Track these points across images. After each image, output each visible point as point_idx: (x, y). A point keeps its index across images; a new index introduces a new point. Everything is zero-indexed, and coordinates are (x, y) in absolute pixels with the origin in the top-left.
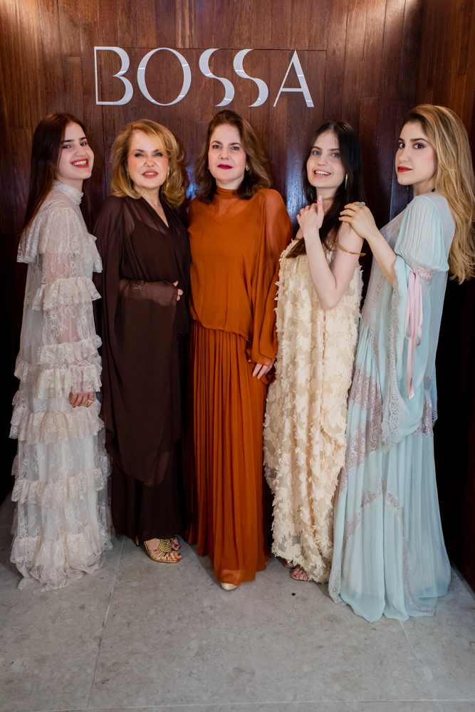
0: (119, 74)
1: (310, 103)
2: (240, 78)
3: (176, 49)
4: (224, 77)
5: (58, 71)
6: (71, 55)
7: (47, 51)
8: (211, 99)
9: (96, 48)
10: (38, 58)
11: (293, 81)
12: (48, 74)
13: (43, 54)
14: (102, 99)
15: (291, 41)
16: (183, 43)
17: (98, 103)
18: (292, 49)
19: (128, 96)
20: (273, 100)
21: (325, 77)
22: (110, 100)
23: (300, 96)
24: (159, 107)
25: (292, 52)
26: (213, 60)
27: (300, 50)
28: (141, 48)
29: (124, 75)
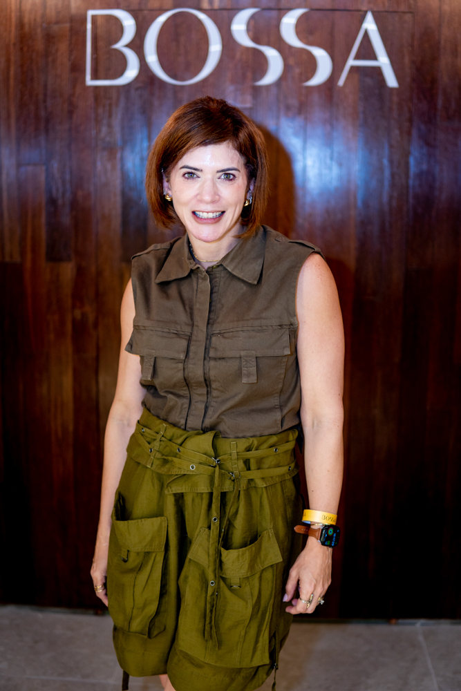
0: (120, 46)
1: (391, 81)
2: (290, 47)
3: (200, 9)
4: (269, 44)
5: (40, 45)
6: (57, 23)
7: (26, 20)
8: (249, 75)
9: (90, 13)
10: (13, 29)
11: (367, 51)
12: (25, 49)
13: (21, 25)
14: (95, 76)
16: (211, 2)
17: (89, 82)
18: (364, 9)
19: (131, 73)
20: (339, 77)
21: (412, 46)
22: (106, 78)
23: (378, 71)
24: (174, 86)
25: (366, 12)
26: (252, 23)
27: (375, 9)
28: (152, 10)
29: (128, 46)
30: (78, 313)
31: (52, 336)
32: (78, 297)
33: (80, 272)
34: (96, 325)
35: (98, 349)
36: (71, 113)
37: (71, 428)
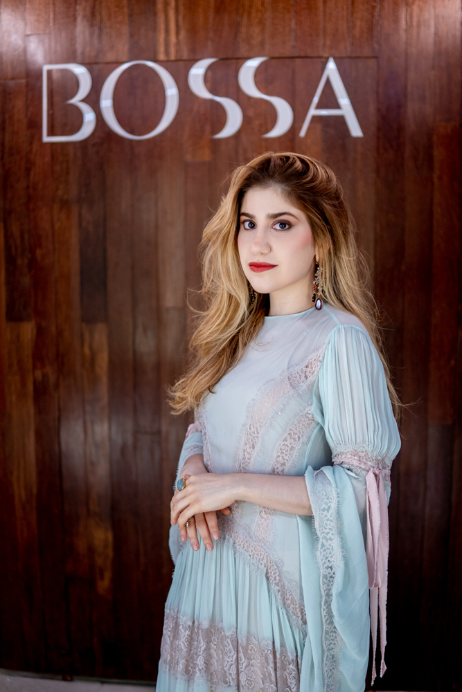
0: (75, 101)
1: (356, 130)
2: (249, 98)
3: (155, 61)
4: (227, 95)
6: (13, 79)
8: (208, 128)
9: (46, 68)
11: (329, 99)
14: (52, 132)
15: (324, 45)
16: (167, 53)
17: (46, 139)
18: (326, 55)
19: (88, 128)
20: (300, 128)
21: (377, 93)
22: (63, 134)
23: (341, 121)
24: (131, 141)
25: (327, 59)
26: (210, 74)
27: (337, 55)
28: (107, 63)
29: (84, 101)
30: (38, 374)
31: (14, 398)
32: (38, 357)
33: (40, 332)
34: (57, 386)
35: (59, 410)
36: (28, 170)
37: (35, 491)
